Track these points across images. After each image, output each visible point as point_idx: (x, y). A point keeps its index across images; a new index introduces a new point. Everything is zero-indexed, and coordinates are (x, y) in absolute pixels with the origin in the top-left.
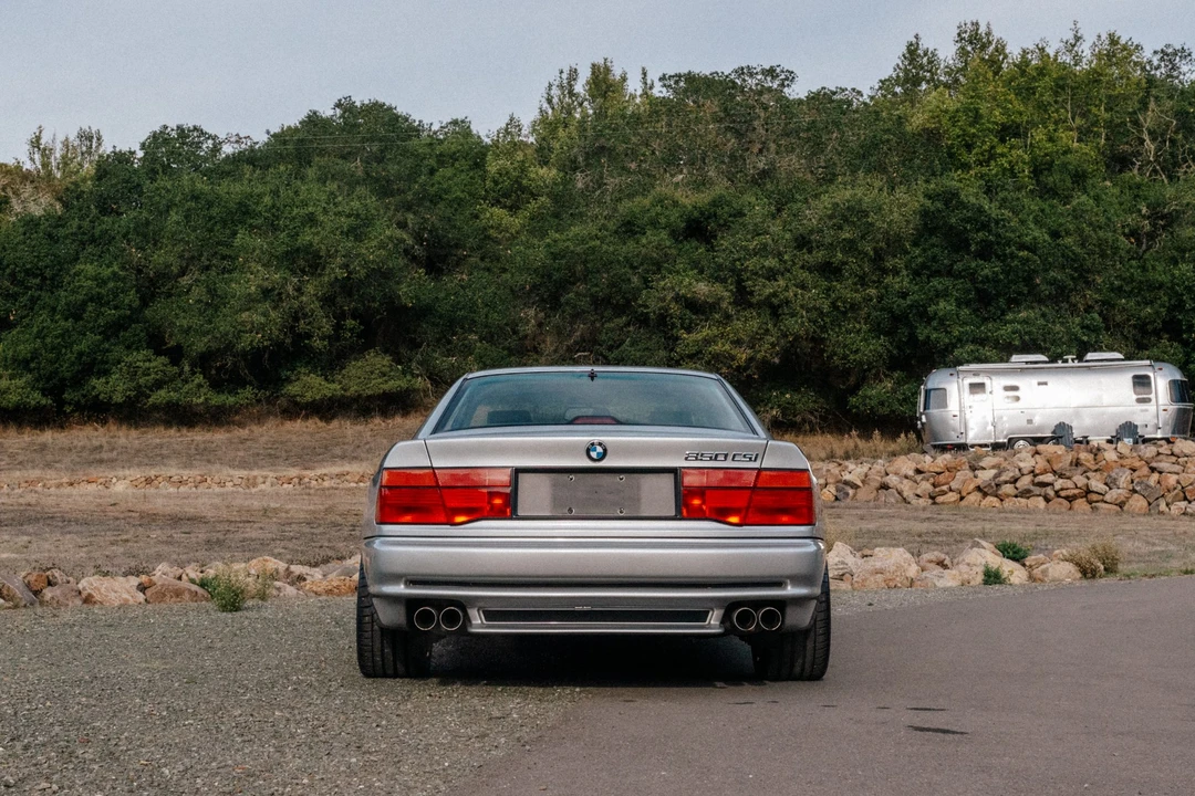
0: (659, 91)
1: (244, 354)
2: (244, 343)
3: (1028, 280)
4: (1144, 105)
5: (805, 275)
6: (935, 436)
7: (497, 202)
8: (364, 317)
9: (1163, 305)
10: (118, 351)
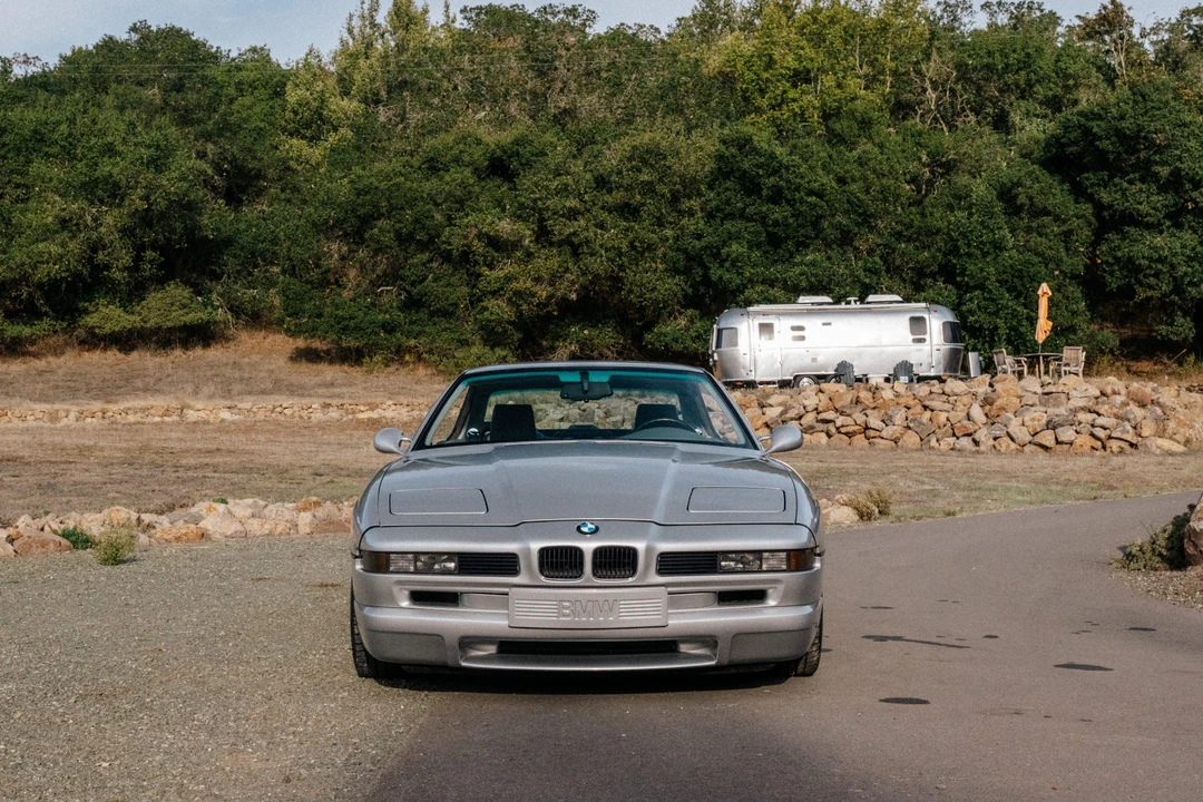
0: (461, 23)
1: (40, 286)
2: (41, 274)
3: (815, 224)
4: (928, 57)
5: (604, 215)
6: (725, 373)
7: (296, 133)
8: (164, 249)
9: (939, 250)
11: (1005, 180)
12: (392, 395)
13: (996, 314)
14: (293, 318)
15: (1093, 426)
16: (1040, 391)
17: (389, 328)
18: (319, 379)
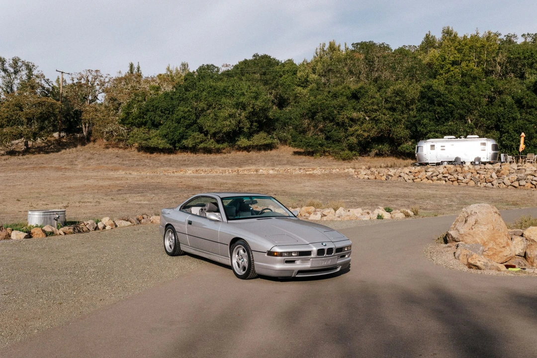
1: (224, 133)
2: (225, 130)
3: (451, 113)
4: (497, 54)
6: (419, 160)
7: (299, 86)
8: (259, 122)
9: (494, 120)
10: (190, 132)
11: (518, 97)
12: (320, 165)
13: (513, 141)
14: (294, 142)
15: (532, 180)
16: (516, 168)
17: (322, 145)
18: (300, 160)
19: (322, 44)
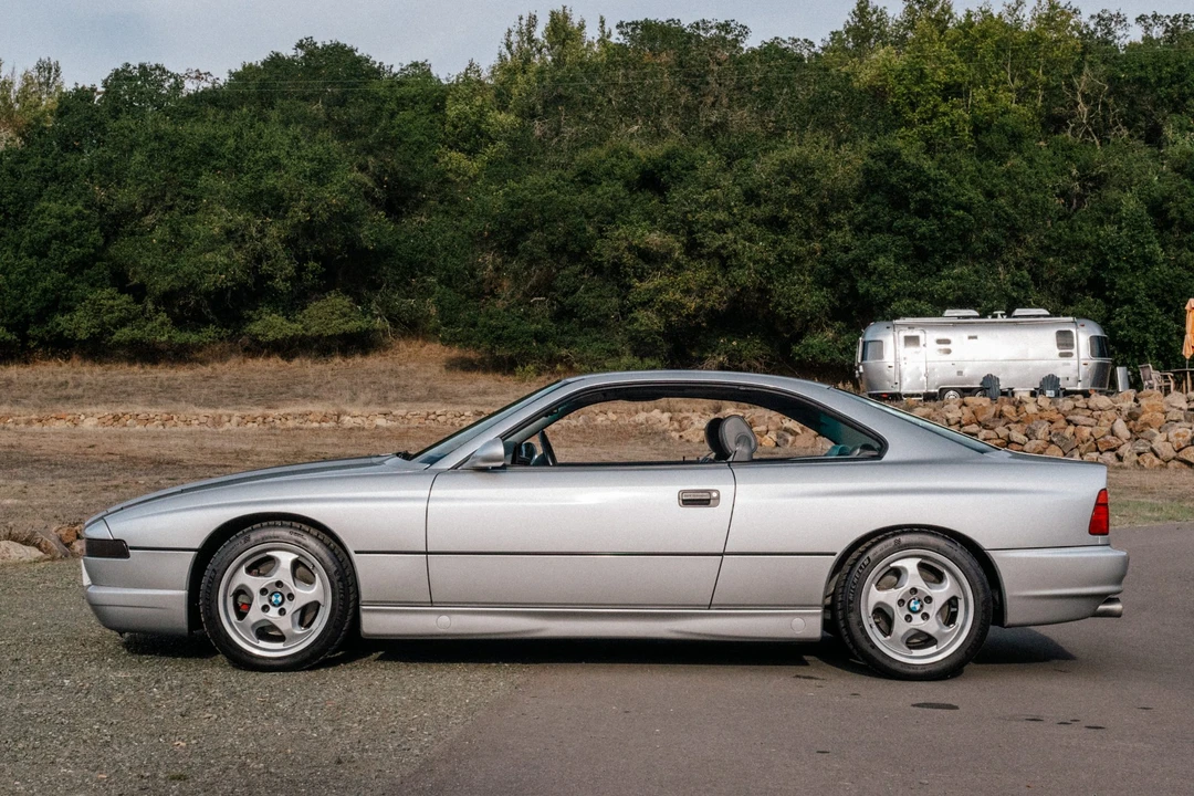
0: (616, 38)
1: (207, 294)
2: (208, 283)
3: (963, 238)
4: (1079, 70)
5: (753, 228)
6: (871, 385)
7: (455, 146)
8: (326, 259)
9: (1087, 264)
10: (82, 289)
11: (1155, 194)
13: (1146, 329)
14: (449, 328)
16: (1185, 406)
17: (541, 338)
18: (473, 387)
19: (526, 18)
